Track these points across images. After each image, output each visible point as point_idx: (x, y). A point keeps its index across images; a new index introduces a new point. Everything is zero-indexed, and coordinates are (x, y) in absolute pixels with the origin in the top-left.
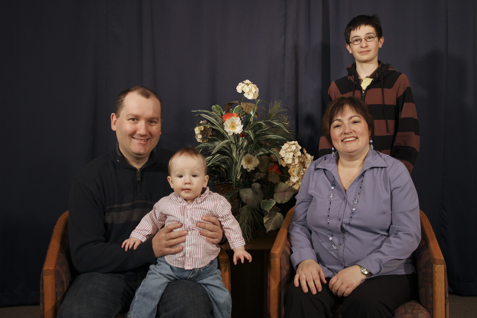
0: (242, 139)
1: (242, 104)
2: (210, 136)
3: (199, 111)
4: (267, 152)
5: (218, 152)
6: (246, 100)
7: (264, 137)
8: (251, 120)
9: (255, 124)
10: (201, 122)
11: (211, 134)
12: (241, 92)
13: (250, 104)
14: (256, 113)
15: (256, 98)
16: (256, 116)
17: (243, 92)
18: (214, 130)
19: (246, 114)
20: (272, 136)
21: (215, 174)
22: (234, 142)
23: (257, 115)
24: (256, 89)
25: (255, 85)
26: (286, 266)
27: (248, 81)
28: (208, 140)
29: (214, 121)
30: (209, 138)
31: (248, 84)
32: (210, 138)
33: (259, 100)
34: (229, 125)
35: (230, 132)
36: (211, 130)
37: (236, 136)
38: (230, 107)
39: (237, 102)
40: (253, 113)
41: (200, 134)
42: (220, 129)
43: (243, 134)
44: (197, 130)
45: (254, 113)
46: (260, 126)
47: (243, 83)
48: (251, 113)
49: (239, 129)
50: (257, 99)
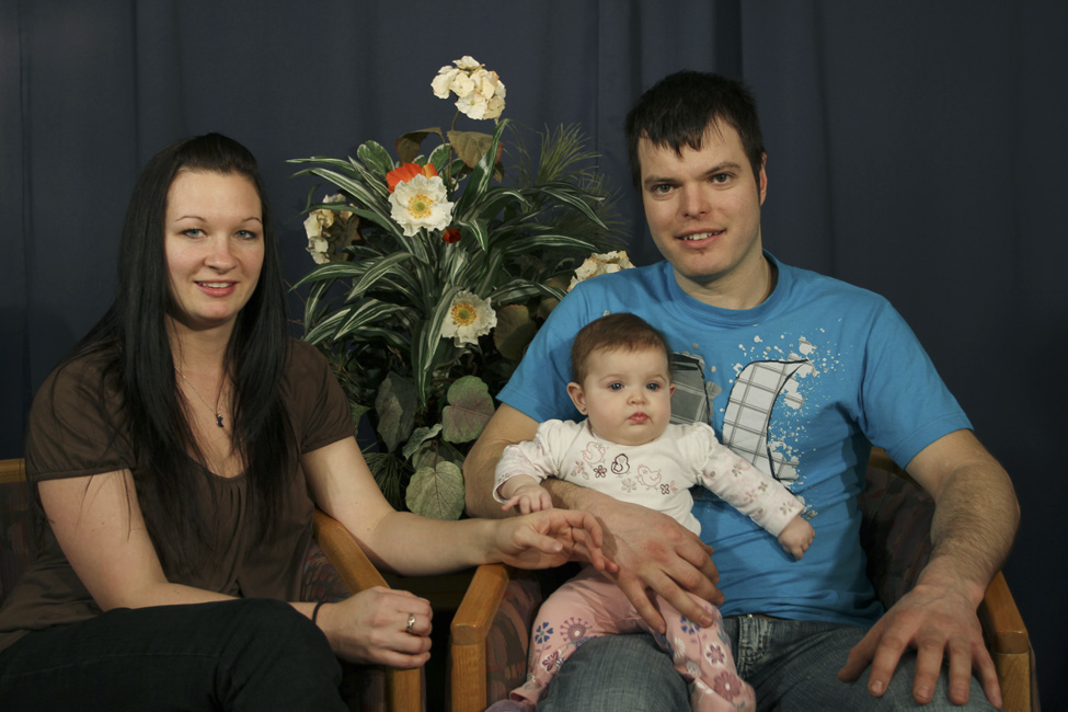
0: (454, 251)
1: (451, 135)
2: (354, 243)
3: (313, 159)
4: (533, 291)
5: (369, 294)
6: (465, 123)
7: (524, 241)
8: (482, 188)
9: (495, 198)
10: (326, 200)
11: (355, 236)
12: (446, 96)
13: (477, 136)
14: (498, 167)
15: (496, 114)
16: (498, 177)
17: (454, 97)
18: (364, 223)
19: (466, 169)
20: (551, 237)
21: (371, 367)
22: (426, 259)
23: (502, 173)
24: (496, 85)
25: (493, 74)
26: (507, 670)
27: (468, 61)
28: (346, 255)
29: (358, 192)
30: (347, 251)
31: (469, 71)
32: (351, 248)
33: (506, 121)
34: (406, 203)
35: (409, 225)
36: (356, 225)
37: (434, 241)
38: (416, 147)
39: (437, 130)
40: (488, 164)
41: (323, 237)
42: (378, 217)
43: (454, 233)
44: (312, 227)
45: (491, 162)
46: (513, 205)
47: (454, 66)
48: (483, 163)
49: (439, 215)
50: (501, 119)
